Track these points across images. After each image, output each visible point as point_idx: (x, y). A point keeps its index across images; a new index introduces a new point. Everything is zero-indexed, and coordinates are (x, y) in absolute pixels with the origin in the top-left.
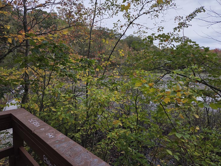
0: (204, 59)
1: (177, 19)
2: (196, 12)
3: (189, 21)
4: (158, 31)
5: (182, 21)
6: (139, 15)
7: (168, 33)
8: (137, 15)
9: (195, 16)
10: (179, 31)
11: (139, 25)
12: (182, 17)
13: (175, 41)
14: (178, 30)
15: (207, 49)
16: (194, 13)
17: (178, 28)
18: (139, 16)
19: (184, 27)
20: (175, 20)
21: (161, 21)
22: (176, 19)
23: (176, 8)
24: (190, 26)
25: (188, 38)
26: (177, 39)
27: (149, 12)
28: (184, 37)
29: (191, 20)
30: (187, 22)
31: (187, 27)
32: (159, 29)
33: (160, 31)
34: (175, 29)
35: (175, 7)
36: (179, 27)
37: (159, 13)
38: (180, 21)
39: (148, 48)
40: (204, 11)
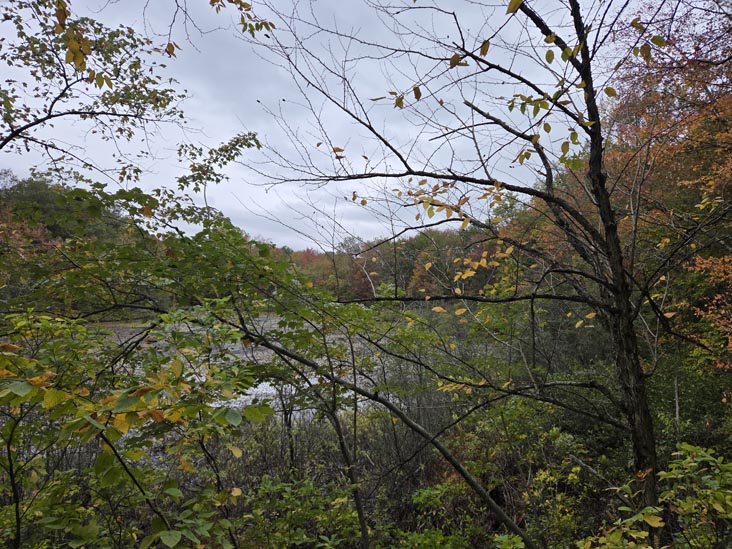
0: (261, 276)
1: (186, 151)
2: (237, 142)
3: (220, 165)
4: (122, 179)
5: (200, 161)
6: (53, 113)
7: (158, 191)
8: (42, 112)
9: (236, 154)
10: (197, 189)
11: (53, 147)
12: (199, 148)
13: (183, 216)
14: (192, 185)
15: (265, 249)
16: (233, 146)
17: (194, 180)
18: (50, 117)
19: (209, 179)
20: (180, 154)
21: (140, 154)
22: (183, 151)
23: (183, 124)
24: (225, 180)
25: (221, 214)
26: (191, 211)
27: (93, 114)
28: (209, 208)
29: (225, 163)
30: (213, 165)
31: (218, 181)
32: (124, 173)
33: (129, 178)
34: (183, 181)
35: (181, 121)
36: (193, 176)
37: (133, 124)
38: (195, 161)
39: (113, 231)
40: (259, 146)
